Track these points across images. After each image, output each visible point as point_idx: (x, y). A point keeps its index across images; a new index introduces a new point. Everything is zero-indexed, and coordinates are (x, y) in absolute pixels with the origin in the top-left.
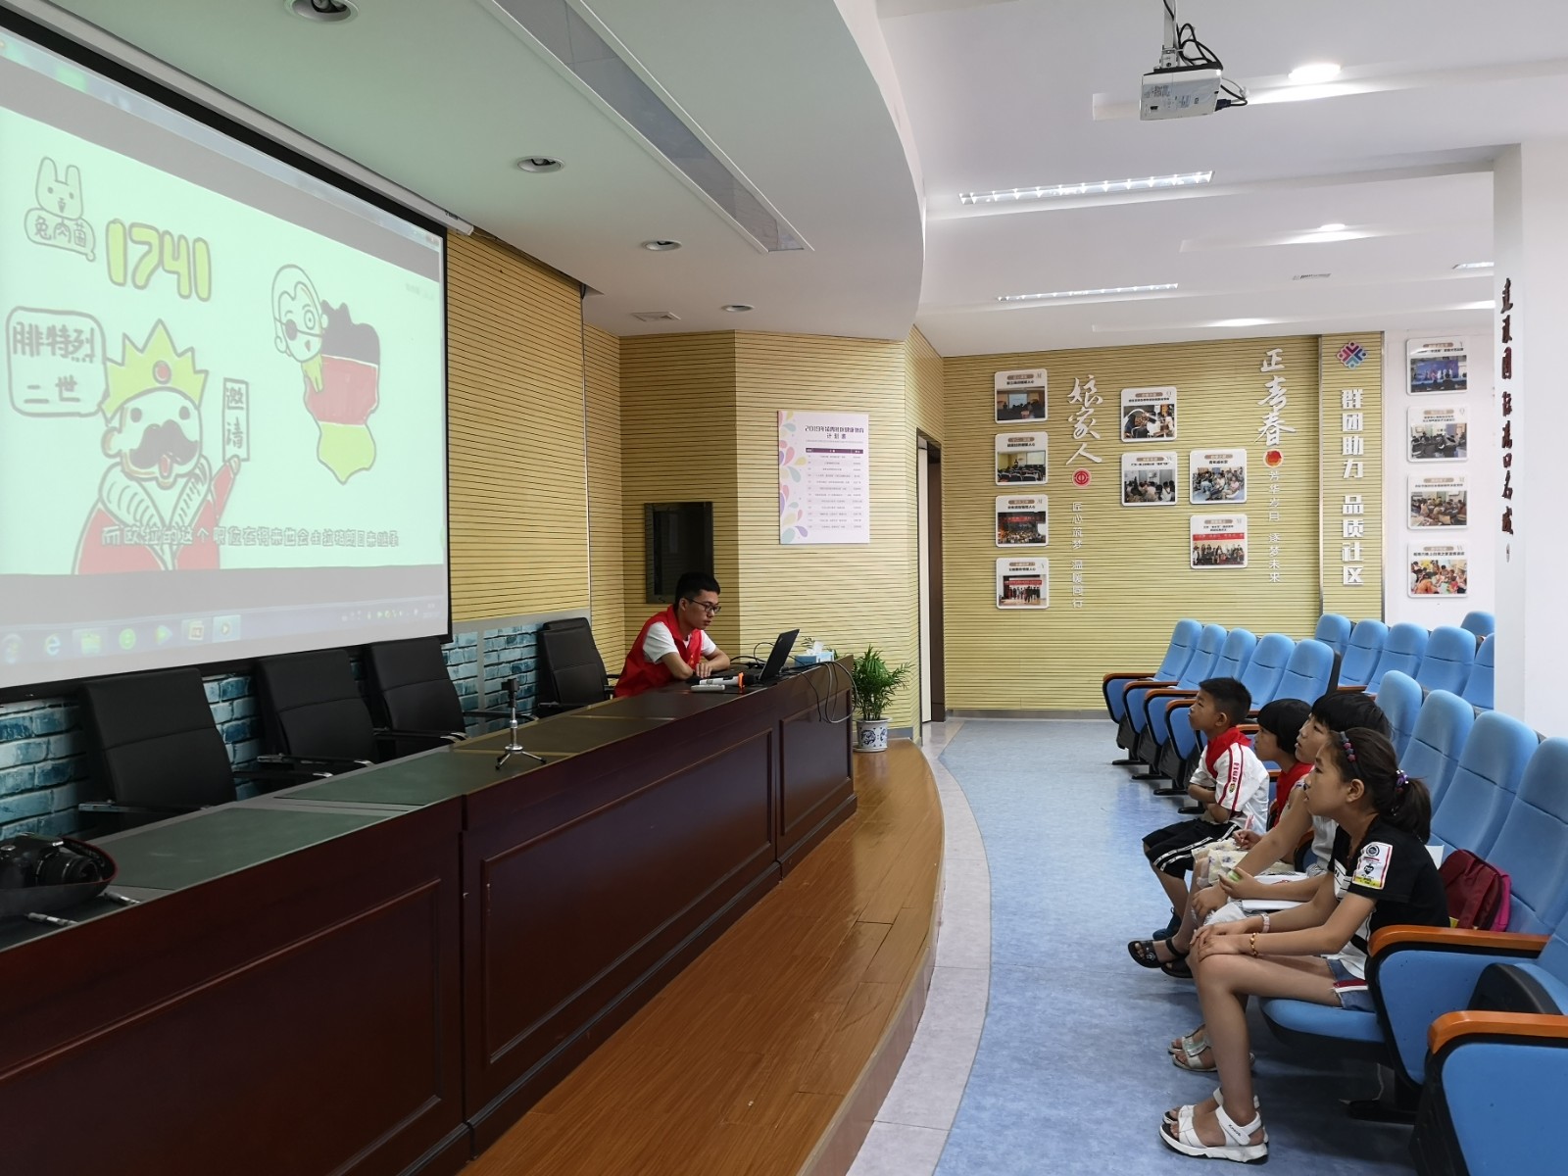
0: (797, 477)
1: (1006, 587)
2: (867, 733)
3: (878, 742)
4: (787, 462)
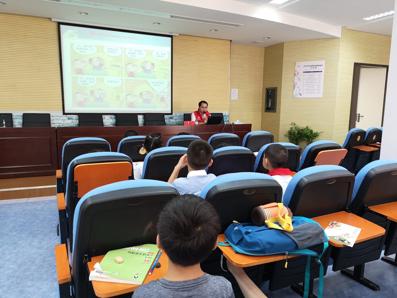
4: (297, 76)
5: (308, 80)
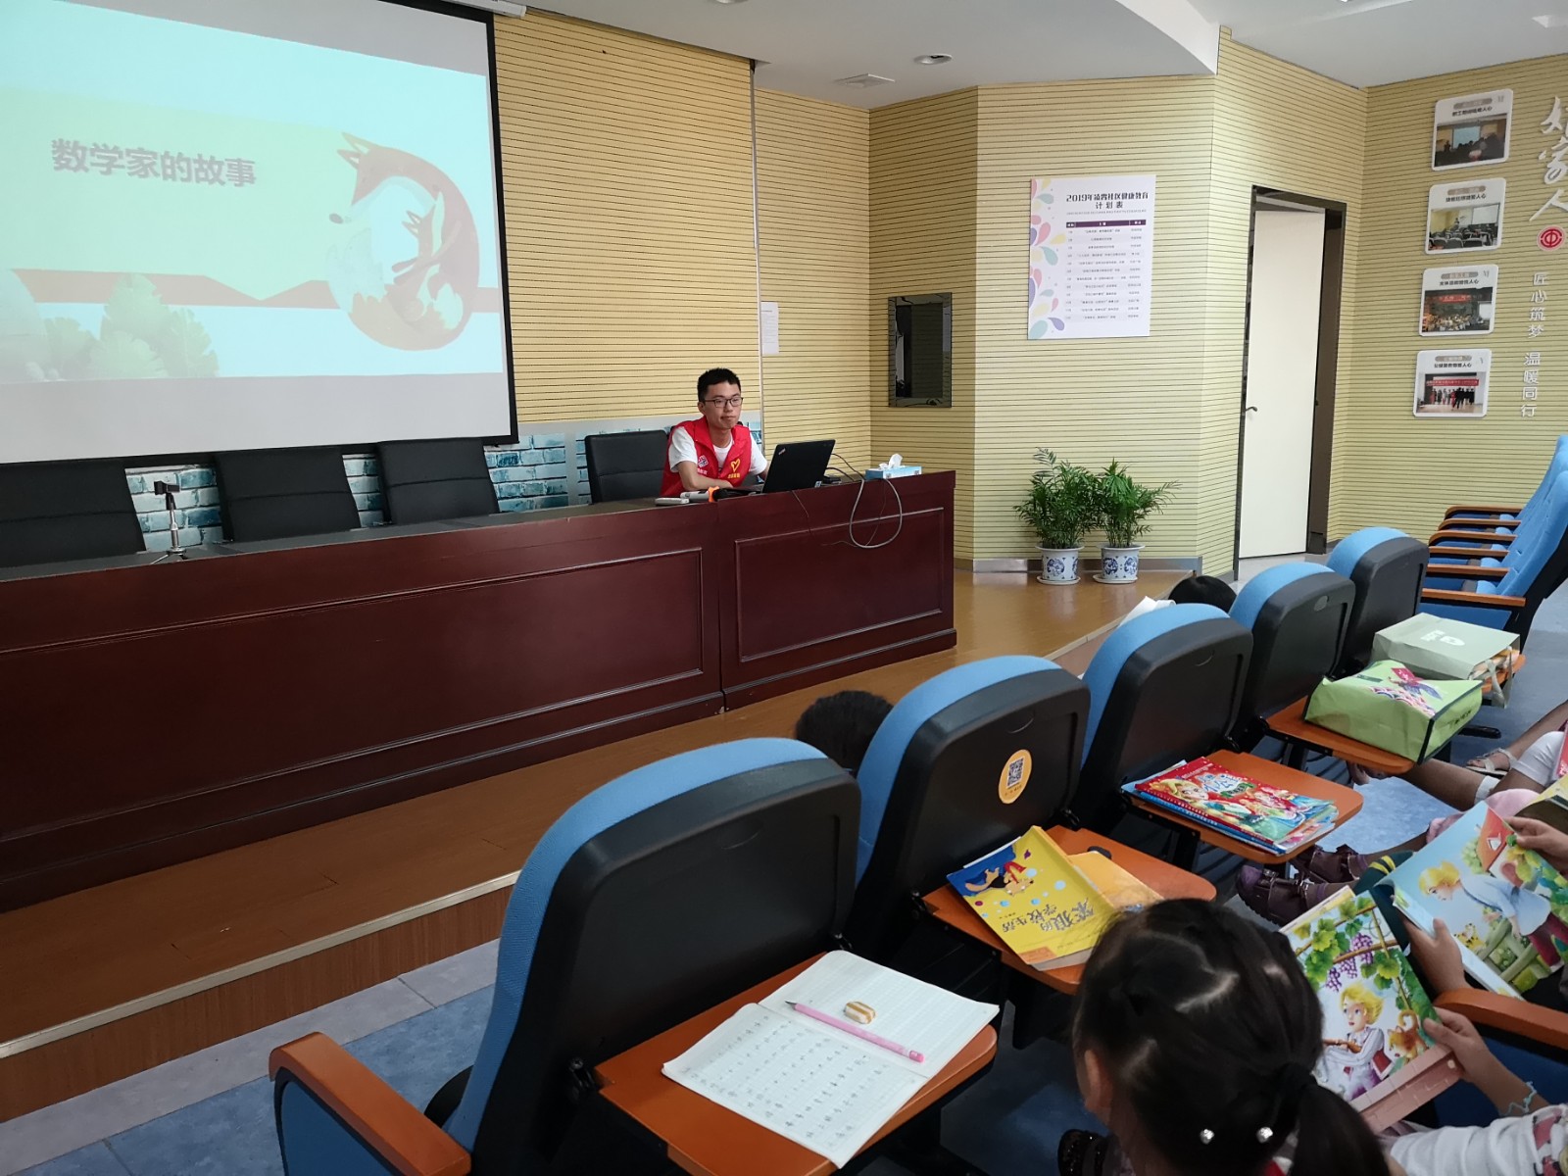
0: (1052, 258)
1: (1428, 390)
4: (1039, 242)
5: (1086, 260)
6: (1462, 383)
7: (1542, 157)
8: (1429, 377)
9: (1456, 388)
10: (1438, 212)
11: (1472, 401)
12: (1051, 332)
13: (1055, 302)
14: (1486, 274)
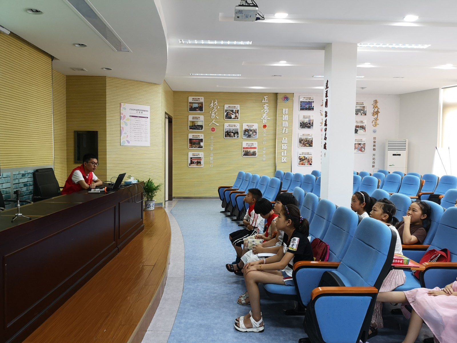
0: (126, 124)
1: (191, 161)
2: (148, 205)
3: (151, 207)
4: (123, 120)
5: (134, 126)
6: (198, 160)
7: (210, 112)
8: (191, 158)
9: (197, 161)
10: (191, 121)
11: (200, 164)
12: (126, 144)
13: (127, 136)
14: (201, 136)
